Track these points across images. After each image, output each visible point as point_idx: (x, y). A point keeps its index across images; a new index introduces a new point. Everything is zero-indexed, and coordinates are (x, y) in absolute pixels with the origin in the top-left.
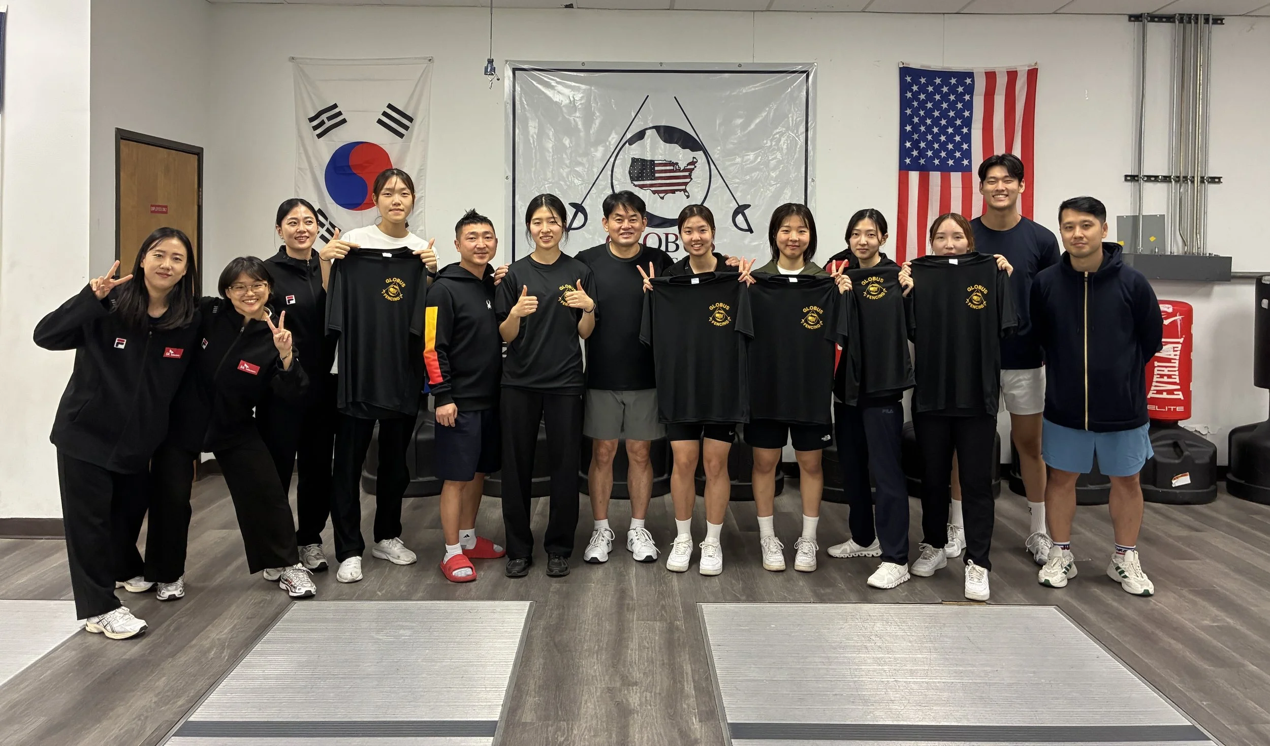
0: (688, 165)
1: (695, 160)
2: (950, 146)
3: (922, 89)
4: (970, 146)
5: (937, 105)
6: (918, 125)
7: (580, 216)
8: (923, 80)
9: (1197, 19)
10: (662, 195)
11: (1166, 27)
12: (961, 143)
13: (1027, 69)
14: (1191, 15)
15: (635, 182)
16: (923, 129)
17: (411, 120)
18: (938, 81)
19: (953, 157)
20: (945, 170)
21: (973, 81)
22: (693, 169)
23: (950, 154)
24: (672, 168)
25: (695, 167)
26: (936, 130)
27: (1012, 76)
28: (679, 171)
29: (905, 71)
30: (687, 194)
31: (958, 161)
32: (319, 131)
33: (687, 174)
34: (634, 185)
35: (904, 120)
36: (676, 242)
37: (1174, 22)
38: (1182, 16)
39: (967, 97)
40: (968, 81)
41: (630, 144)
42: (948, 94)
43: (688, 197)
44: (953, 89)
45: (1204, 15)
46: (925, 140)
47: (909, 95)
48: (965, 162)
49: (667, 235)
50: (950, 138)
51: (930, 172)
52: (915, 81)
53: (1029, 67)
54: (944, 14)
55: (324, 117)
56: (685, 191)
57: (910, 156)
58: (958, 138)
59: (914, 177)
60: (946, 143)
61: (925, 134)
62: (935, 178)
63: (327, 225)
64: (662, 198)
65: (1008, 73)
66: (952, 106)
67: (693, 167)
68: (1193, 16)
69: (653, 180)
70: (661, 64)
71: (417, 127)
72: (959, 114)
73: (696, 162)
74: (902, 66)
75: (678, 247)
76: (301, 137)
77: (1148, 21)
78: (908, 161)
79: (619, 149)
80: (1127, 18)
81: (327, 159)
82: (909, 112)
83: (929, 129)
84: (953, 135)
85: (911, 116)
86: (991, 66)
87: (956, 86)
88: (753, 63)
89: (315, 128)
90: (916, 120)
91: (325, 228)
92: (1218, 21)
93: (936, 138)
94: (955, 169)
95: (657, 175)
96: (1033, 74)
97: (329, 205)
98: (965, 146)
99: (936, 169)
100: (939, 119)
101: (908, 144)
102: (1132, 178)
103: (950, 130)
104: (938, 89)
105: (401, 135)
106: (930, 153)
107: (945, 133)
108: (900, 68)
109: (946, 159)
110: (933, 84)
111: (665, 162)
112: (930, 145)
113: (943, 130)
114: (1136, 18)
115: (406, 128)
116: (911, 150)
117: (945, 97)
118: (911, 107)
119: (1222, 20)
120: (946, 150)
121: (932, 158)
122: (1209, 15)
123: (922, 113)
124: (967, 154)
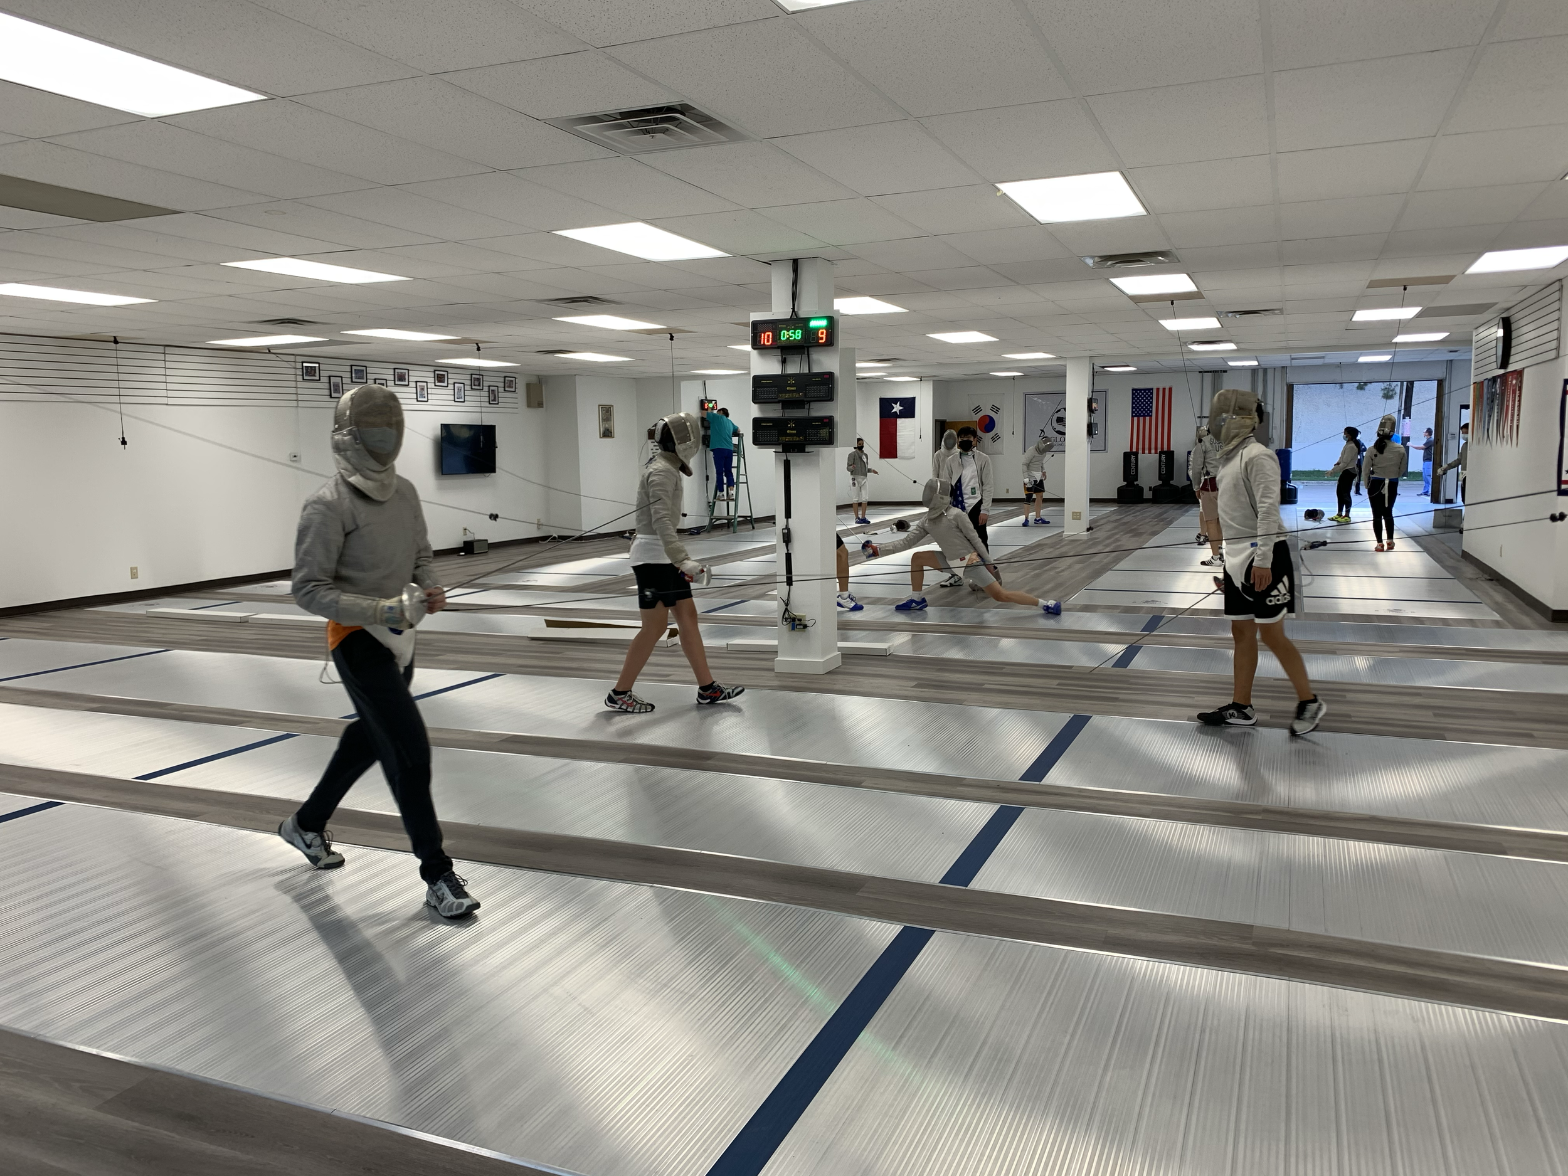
3: (1138, 394)
5: (1142, 398)
12: (1149, 409)
13: (1168, 387)
15: (1058, 423)
16: (1138, 405)
18: (1143, 391)
20: (1144, 416)
21: (1153, 391)
26: (1142, 405)
27: (1164, 389)
29: (1133, 390)
31: (1148, 414)
35: (1133, 403)
37: (1212, 373)
39: (1151, 396)
40: (1151, 391)
44: (1147, 394)
46: (1139, 408)
47: (1134, 396)
51: (1140, 417)
52: (1136, 392)
60: (1145, 409)
62: (1141, 419)
66: (1147, 398)
72: (1149, 401)
74: (1133, 388)
77: (1204, 373)
82: (1134, 400)
83: (1140, 405)
84: (1147, 407)
86: (1158, 386)
90: (1136, 403)
92: (1225, 371)
93: (1142, 408)
94: (1147, 416)
96: (1170, 389)
99: (1142, 416)
101: (1134, 410)
102: (1198, 417)
103: (1146, 405)
104: (1143, 394)
112: (1140, 410)
113: (1144, 405)
114: (1200, 372)
117: (1145, 396)
120: (1145, 411)
121: (1141, 413)
123: (1138, 400)
124: (1151, 412)
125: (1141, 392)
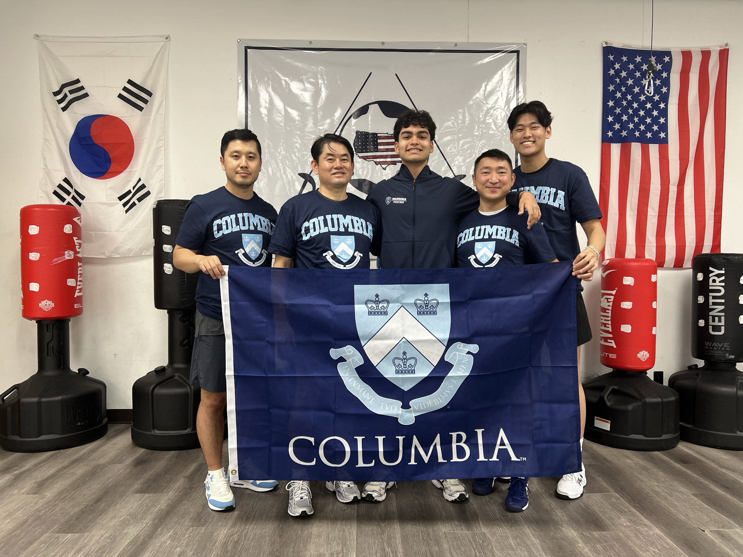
2: (648, 120)
3: (624, 67)
4: (666, 120)
5: (637, 82)
6: (621, 99)
7: (309, 185)
8: (625, 59)
10: (384, 166)
12: (658, 118)
13: (719, 49)
15: (358, 154)
16: (625, 103)
17: (150, 94)
18: (638, 59)
19: (651, 131)
20: (644, 142)
21: (671, 59)
23: (649, 128)
24: (393, 140)
26: (635, 105)
27: (706, 55)
29: (608, 50)
31: (656, 134)
32: (63, 105)
34: (359, 156)
35: (607, 96)
39: (665, 75)
40: (666, 59)
41: (355, 118)
46: (627, 114)
47: (612, 72)
48: (662, 135)
50: (649, 113)
51: (632, 143)
52: (618, 59)
53: (720, 47)
55: (66, 90)
57: (613, 129)
58: (655, 113)
59: (616, 149)
60: (644, 117)
61: (626, 108)
62: (636, 148)
63: (73, 193)
64: (385, 169)
65: (703, 52)
69: (376, 152)
70: (383, 43)
71: (156, 101)
72: (658, 90)
74: (605, 46)
76: (45, 109)
78: (610, 134)
79: (344, 124)
81: (71, 131)
82: (611, 88)
83: (630, 104)
84: (651, 110)
85: (614, 92)
86: (687, 46)
87: (655, 64)
88: (468, 42)
89: (60, 102)
90: (619, 95)
91: (71, 196)
93: (636, 112)
94: (652, 141)
95: (380, 147)
96: (724, 54)
97: (73, 174)
98: (662, 120)
99: (637, 140)
100: (639, 94)
101: (610, 119)
103: (649, 106)
104: (638, 66)
105: (141, 109)
106: (631, 126)
107: (644, 109)
109: (645, 132)
110: (634, 62)
111: (386, 135)
112: (631, 119)
113: (642, 105)
115: (146, 102)
116: (613, 123)
118: (613, 83)
120: (645, 123)
121: (633, 131)
123: (623, 89)
124: (664, 128)
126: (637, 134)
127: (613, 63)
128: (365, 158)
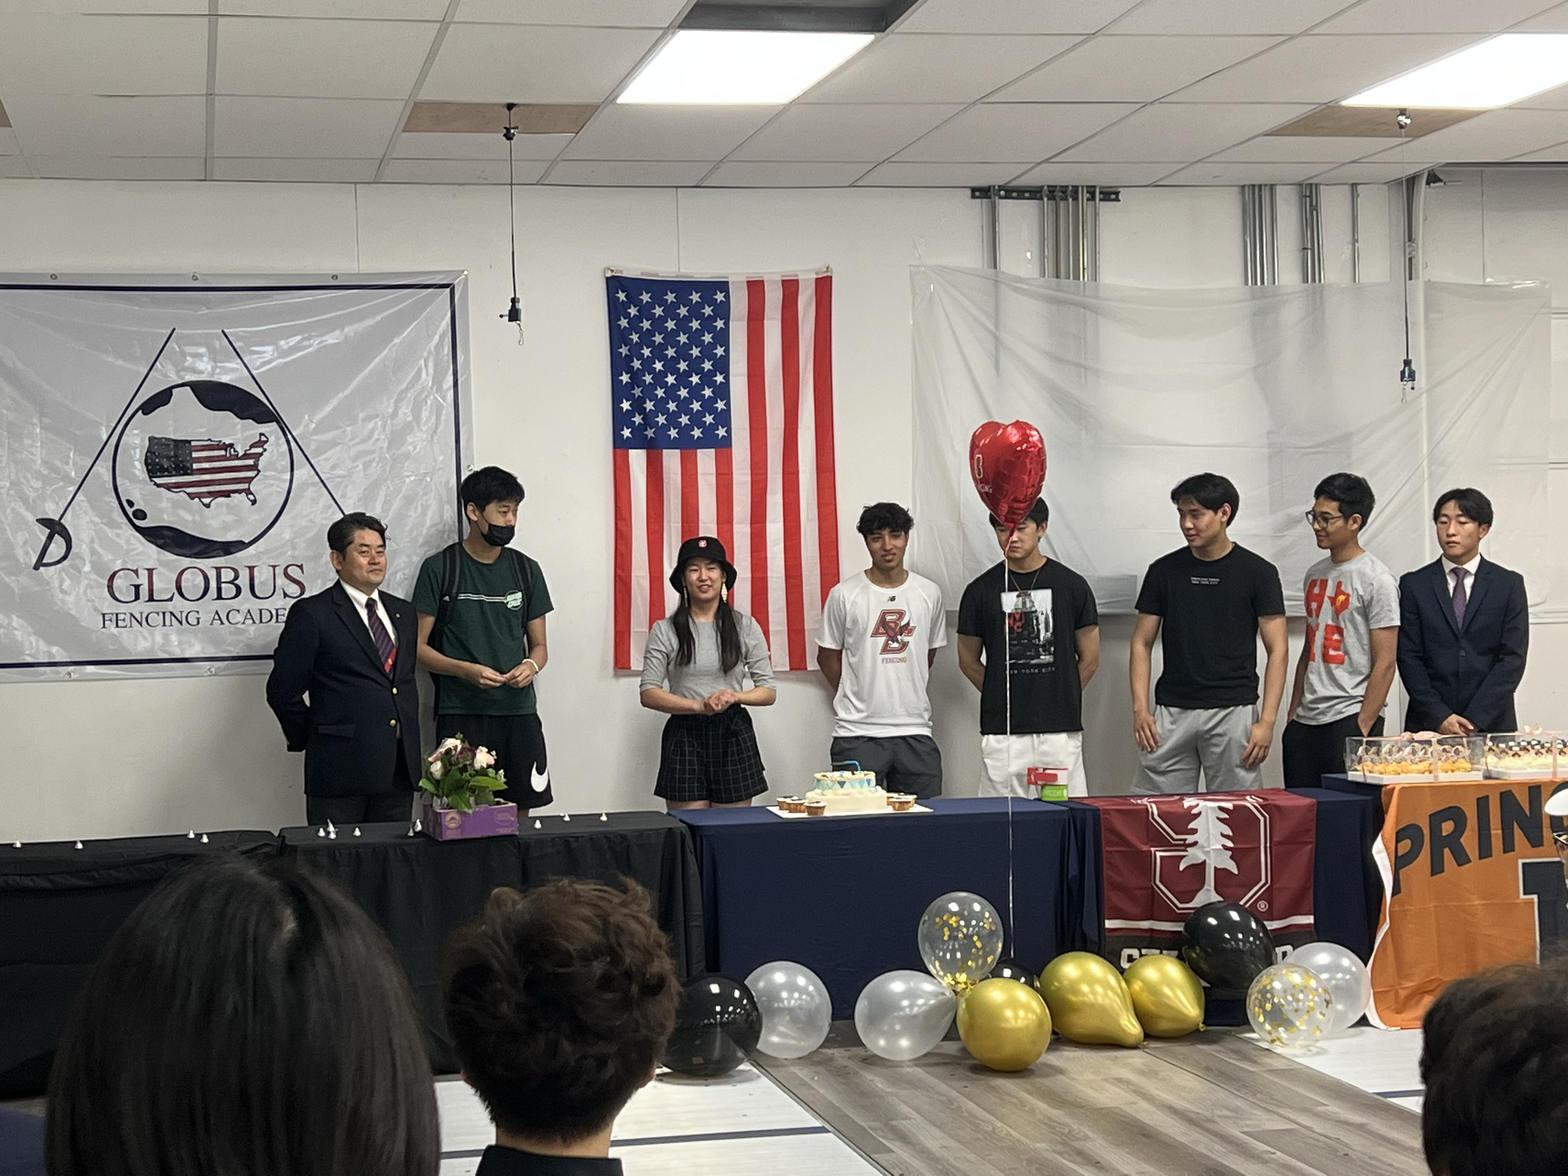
0: (252, 446)
1: (263, 438)
2: (696, 406)
3: (645, 312)
4: (728, 405)
5: (670, 338)
6: (641, 373)
7: (58, 542)
8: (646, 297)
9: (1077, 193)
10: (206, 501)
11: (1029, 207)
12: (713, 400)
13: (815, 276)
14: (1067, 187)
15: (155, 480)
16: (648, 379)
18: (670, 297)
19: (702, 425)
20: (687, 446)
21: (727, 297)
22: (261, 454)
23: (696, 420)
24: (222, 453)
25: (265, 450)
26: (671, 380)
27: (790, 287)
28: (237, 458)
29: (614, 283)
30: (251, 497)
31: (709, 431)
33: (251, 462)
34: (156, 484)
35: (618, 365)
36: (236, 582)
37: (1041, 199)
38: (1052, 190)
39: (720, 324)
40: (720, 297)
41: (145, 413)
42: (687, 319)
43: (254, 502)
44: (695, 311)
45: (1088, 187)
46: (653, 397)
47: (624, 323)
48: (721, 432)
49: (218, 570)
50: (695, 392)
51: (664, 451)
52: (633, 300)
53: (817, 273)
54: (677, 187)
56: (248, 492)
57: (630, 424)
58: (708, 392)
59: (637, 458)
60: (688, 401)
61: (653, 386)
62: (672, 459)
64: (208, 506)
65: (785, 283)
66: (695, 338)
67: (260, 450)
68: (1070, 188)
69: (188, 474)
70: (193, 276)
72: (707, 352)
73: (266, 442)
74: (609, 274)
75: (239, 590)
77: (1001, 198)
78: (627, 433)
79: (124, 424)
80: (969, 192)
82: (624, 350)
83: (659, 379)
84: (700, 387)
85: (629, 359)
86: (755, 271)
87: (700, 305)
88: (358, 272)
90: (637, 364)
92: (1111, 195)
93: (671, 392)
94: (703, 443)
95: (195, 466)
96: (824, 286)
98: (720, 405)
99: (673, 444)
100: (675, 360)
101: (626, 405)
103: (695, 379)
104: (670, 311)
106: (661, 419)
107: (687, 385)
108: (608, 279)
109: (688, 428)
110: (663, 303)
111: (209, 443)
112: (661, 406)
113: (683, 379)
114: (981, 192)
116: (630, 414)
117: (683, 325)
118: (628, 342)
119: (1117, 194)
120: (689, 412)
121: (666, 428)
122: (1094, 187)
123: (646, 352)
124: (724, 418)
125: (658, 300)
126: (673, 433)
127: (625, 306)
128: (168, 487)
